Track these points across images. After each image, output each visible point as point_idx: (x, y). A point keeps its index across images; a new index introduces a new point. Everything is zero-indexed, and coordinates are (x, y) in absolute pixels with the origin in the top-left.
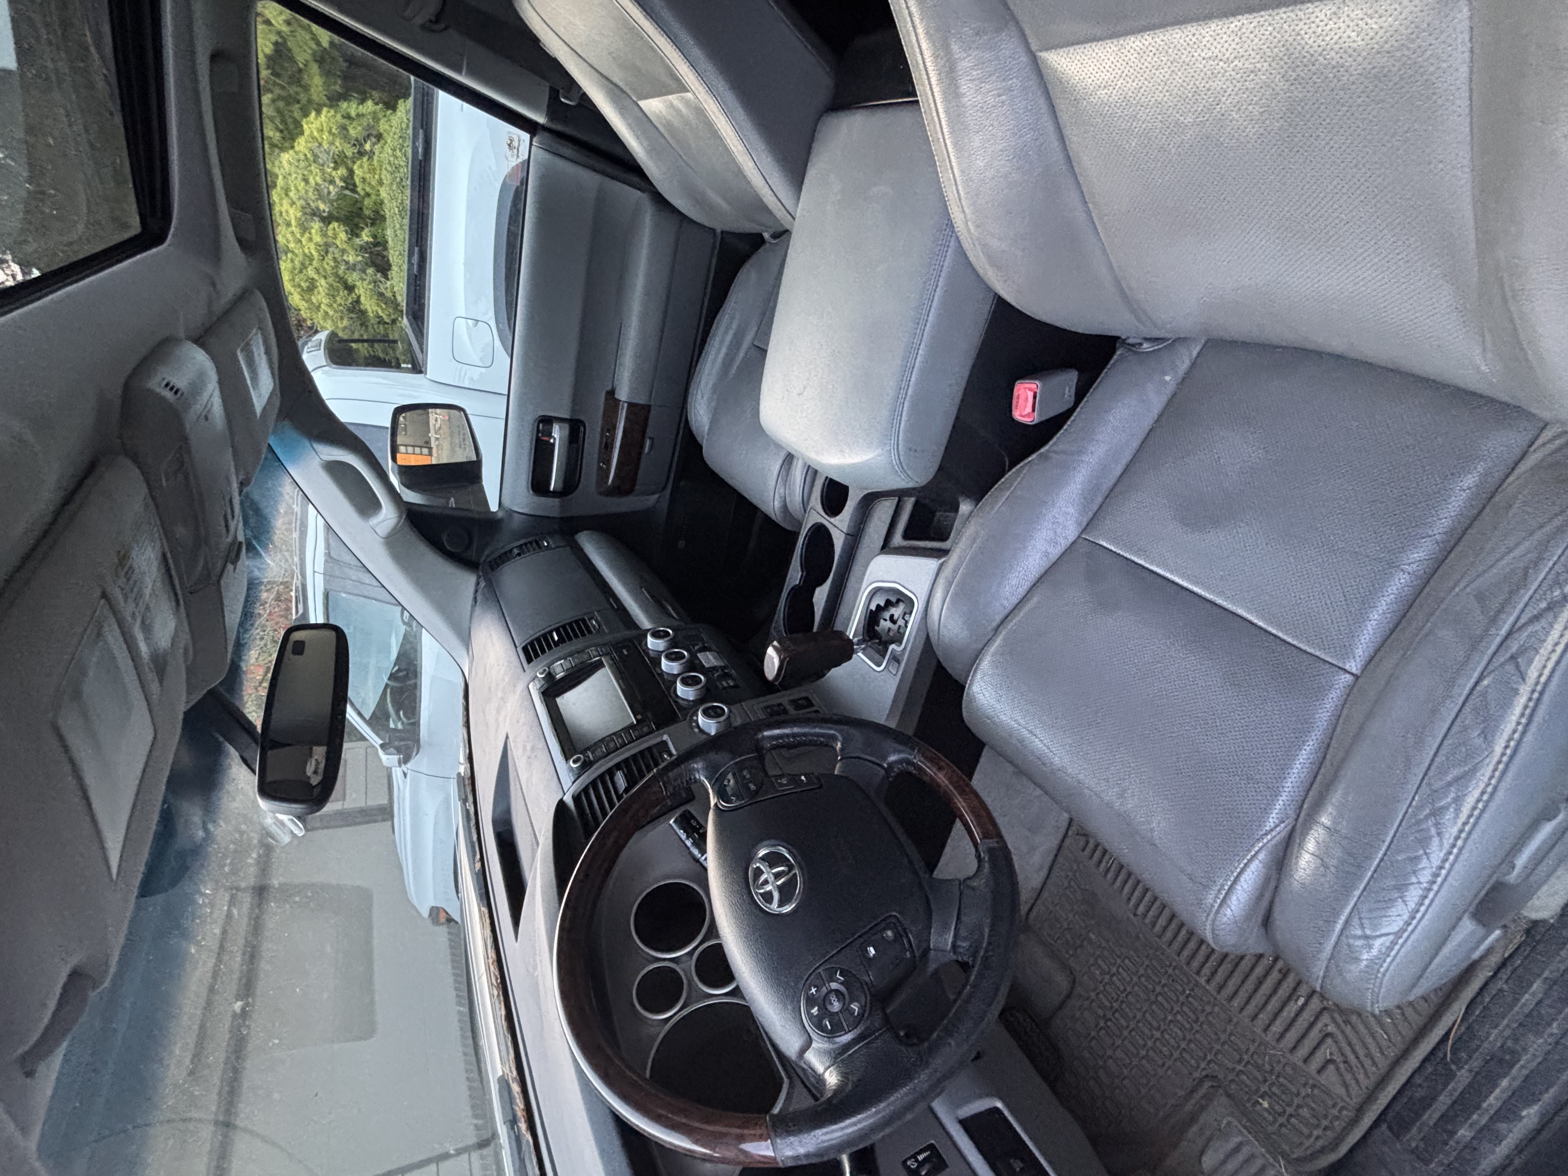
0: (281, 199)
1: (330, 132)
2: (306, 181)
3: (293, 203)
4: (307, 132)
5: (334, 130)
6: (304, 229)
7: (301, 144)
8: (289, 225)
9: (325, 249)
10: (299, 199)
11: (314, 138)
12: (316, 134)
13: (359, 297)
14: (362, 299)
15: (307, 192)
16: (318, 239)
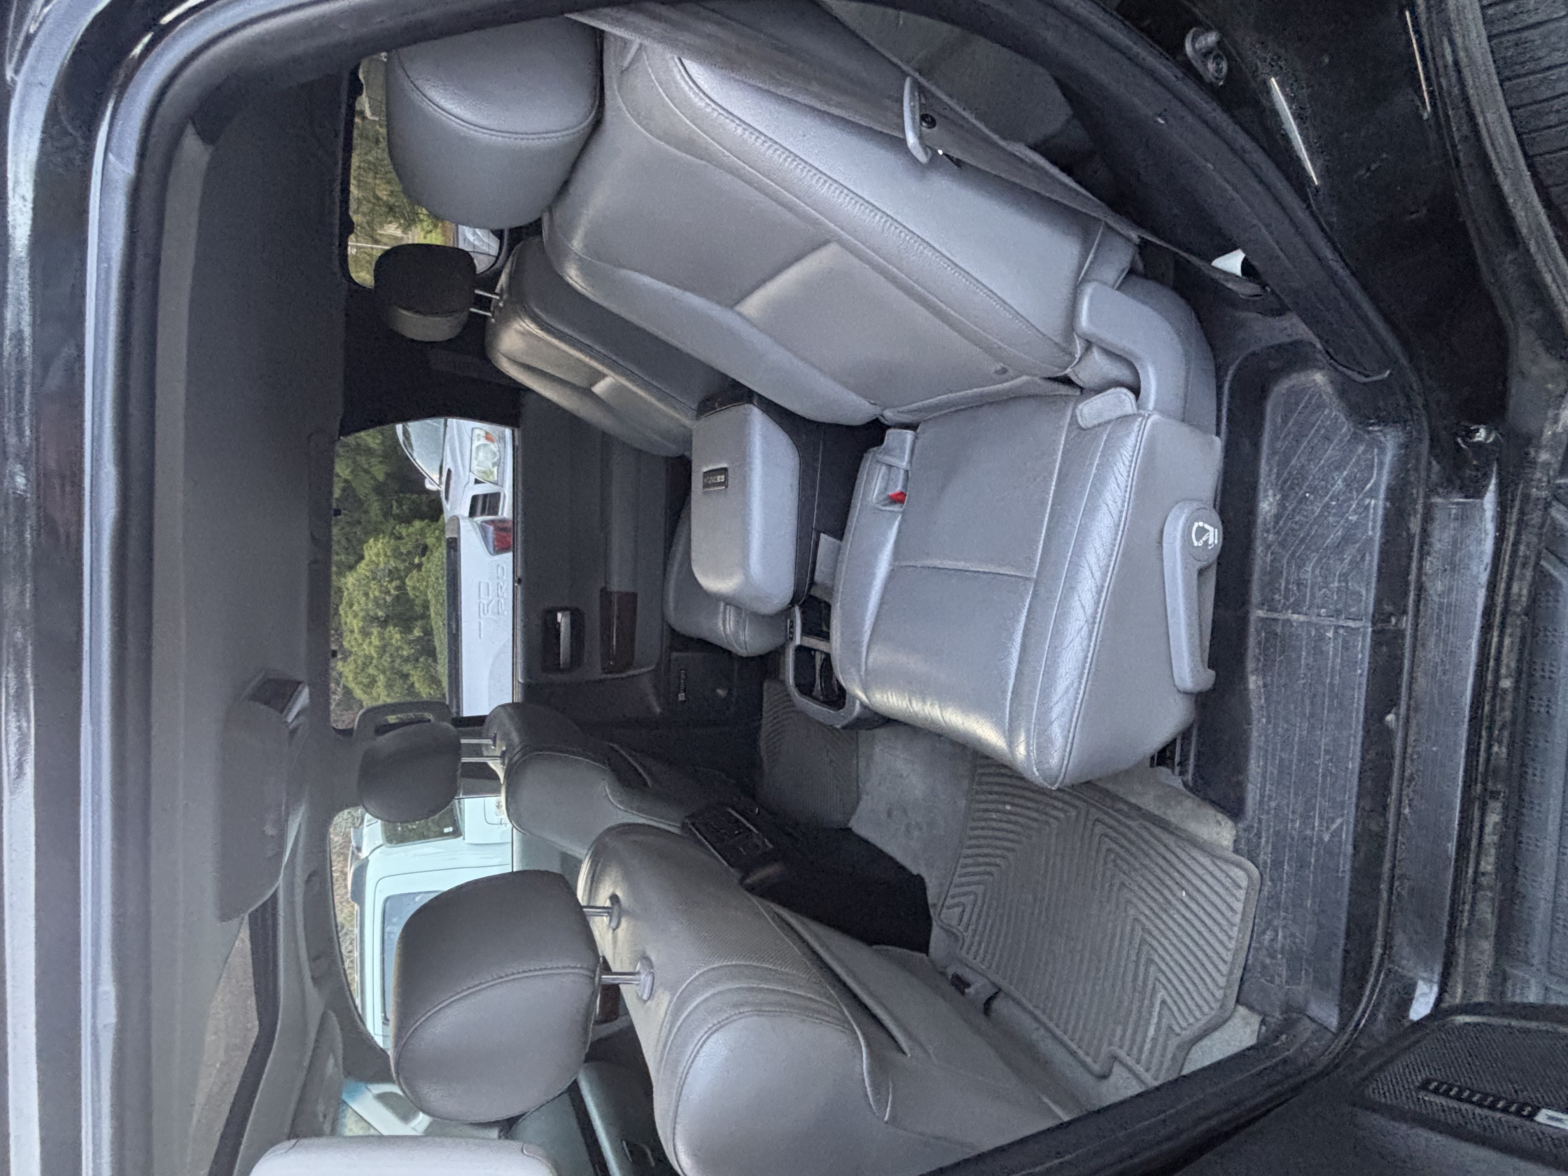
0: (346, 613)
1: (385, 555)
2: (366, 595)
3: (356, 616)
4: (367, 557)
5: (389, 553)
6: (365, 633)
7: (362, 568)
8: (352, 632)
9: (383, 650)
10: (362, 610)
11: (372, 562)
12: (374, 558)
13: (413, 684)
14: (417, 685)
15: (367, 605)
16: (376, 642)
